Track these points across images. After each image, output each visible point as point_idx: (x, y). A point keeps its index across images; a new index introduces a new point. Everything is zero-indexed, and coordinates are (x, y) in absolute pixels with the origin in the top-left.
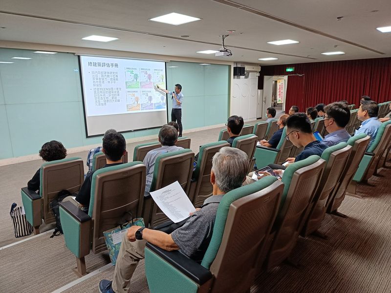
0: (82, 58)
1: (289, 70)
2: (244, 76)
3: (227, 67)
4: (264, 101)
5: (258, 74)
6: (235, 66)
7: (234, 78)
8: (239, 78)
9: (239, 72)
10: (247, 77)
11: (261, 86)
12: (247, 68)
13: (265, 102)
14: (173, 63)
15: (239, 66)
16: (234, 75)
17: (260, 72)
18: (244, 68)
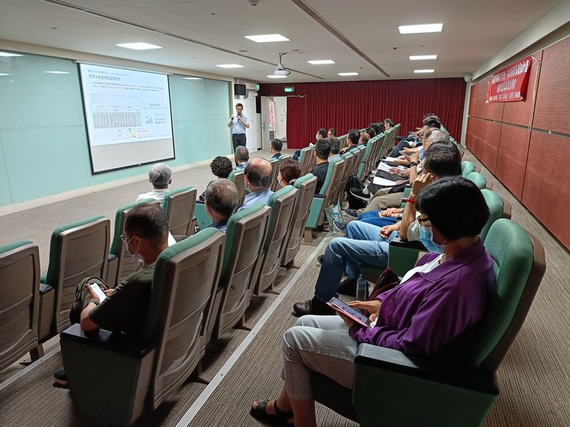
0: (82, 67)
1: (288, 90)
2: (244, 96)
3: (227, 84)
5: (256, 94)
6: (236, 83)
8: (239, 97)
11: (259, 110)
13: (264, 129)
14: (176, 76)
16: (235, 94)
17: (258, 92)
18: (245, 86)
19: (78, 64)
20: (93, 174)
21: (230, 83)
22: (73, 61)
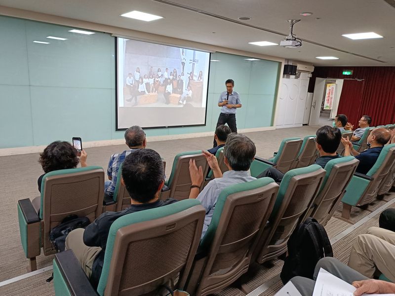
0: (119, 40)
1: (346, 73)
2: (294, 76)
3: (277, 65)
4: (312, 105)
5: (310, 75)
6: (286, 64)
7: (283, 77)
8: (289, 78)
9: (290, 70)
10: (297, 77)
11: (311, 89)
12: (300, 67)
13: (314, 107)
14: (218, 54)
15: (290, 64)
16: (284, 74)
17: (312, 73)
18: (296, 66)
19: (116, 38)
20: (117, 129)
21: (280, 63)
22: (111, 34)
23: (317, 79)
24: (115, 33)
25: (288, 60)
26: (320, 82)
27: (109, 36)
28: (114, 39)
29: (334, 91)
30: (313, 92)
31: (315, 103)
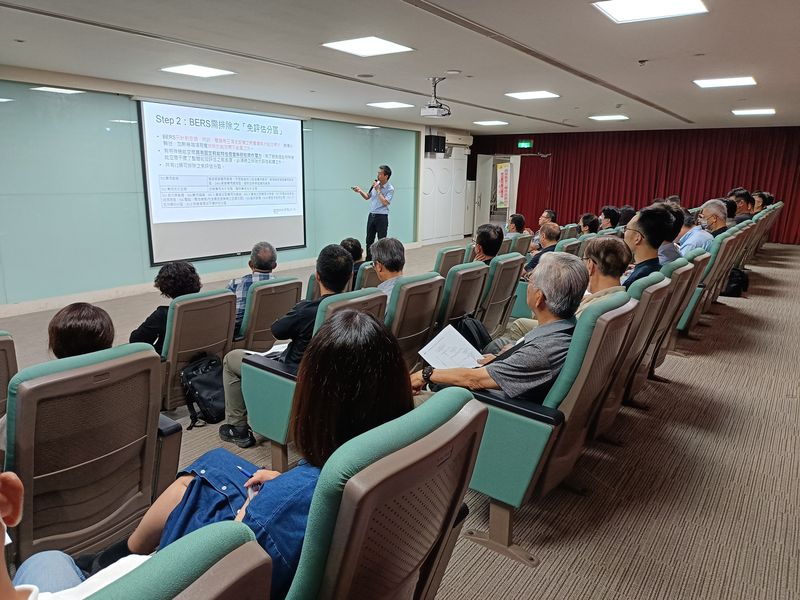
0: (145, 106)
1: (524, 145)
3: (414, 135)
4: (477, 202)
5: (468, 152)
7: (426, 156)
9: (435, 145)
10: (448, 156)
11: (472, 174)
12: (450, 139)
13: (479, 205)
14: (316, 122)
15: (435, 133)
16: (426, 151)
17: (470, 147)
18: (444, 138)
19: (139, 103)
20: (153, 264)
21: (418, 134)
22: (129, 97)
23: (480, 157)
24: (136, 94)
25: (430, 127)
26: (485, 162)
27: (126, 99)
28: (134, 105)
29: (509, 176)
30: (475, 179)
31: (480, 197)
